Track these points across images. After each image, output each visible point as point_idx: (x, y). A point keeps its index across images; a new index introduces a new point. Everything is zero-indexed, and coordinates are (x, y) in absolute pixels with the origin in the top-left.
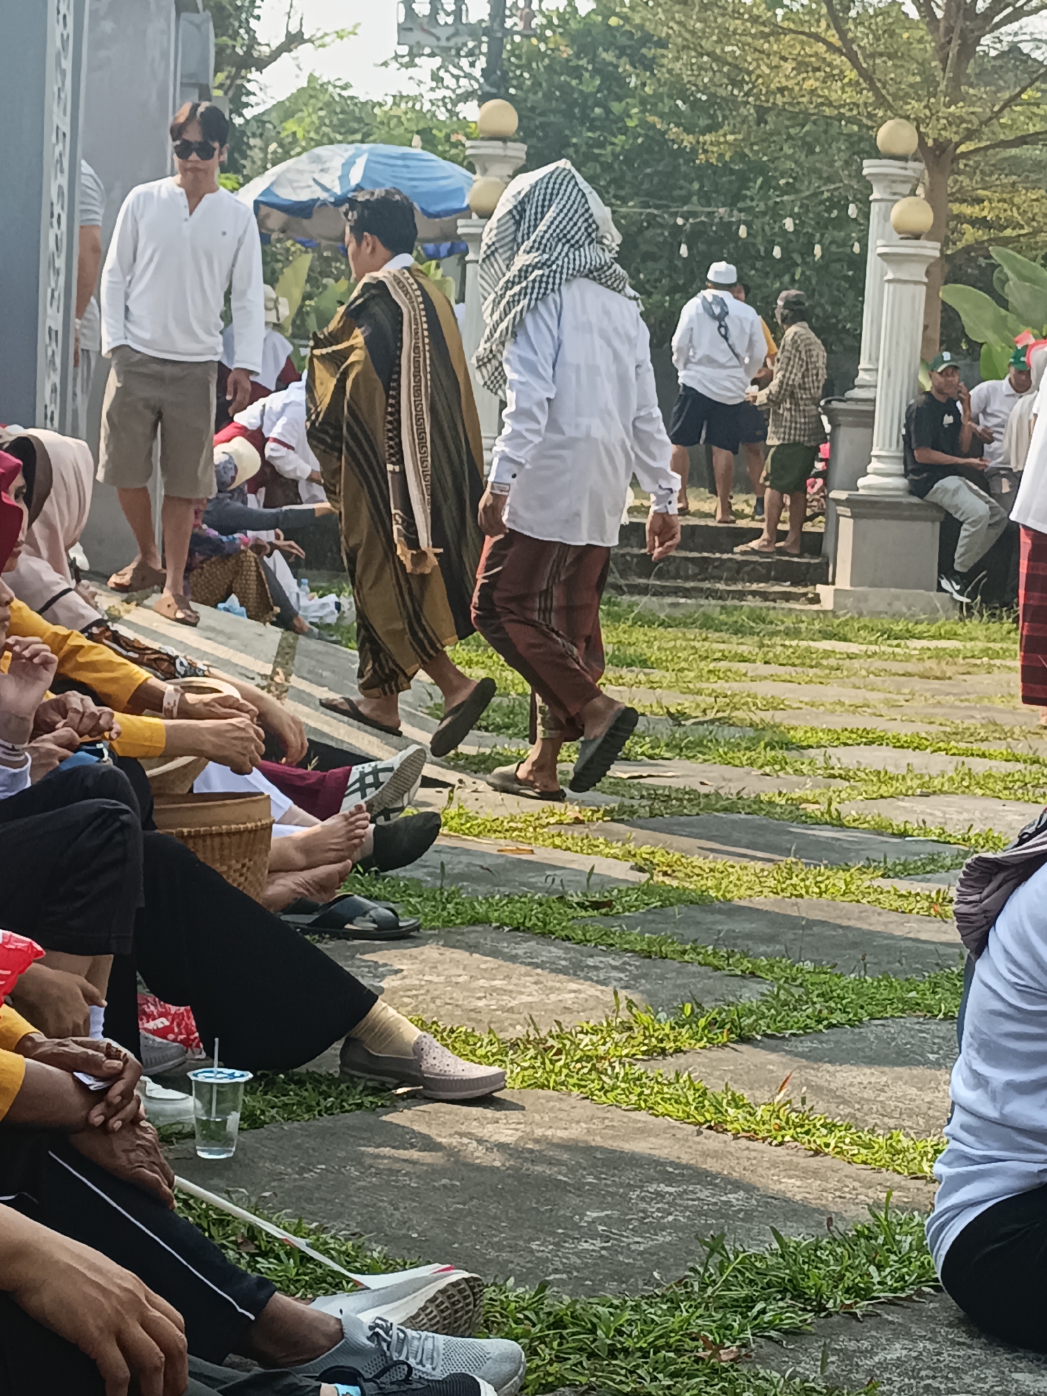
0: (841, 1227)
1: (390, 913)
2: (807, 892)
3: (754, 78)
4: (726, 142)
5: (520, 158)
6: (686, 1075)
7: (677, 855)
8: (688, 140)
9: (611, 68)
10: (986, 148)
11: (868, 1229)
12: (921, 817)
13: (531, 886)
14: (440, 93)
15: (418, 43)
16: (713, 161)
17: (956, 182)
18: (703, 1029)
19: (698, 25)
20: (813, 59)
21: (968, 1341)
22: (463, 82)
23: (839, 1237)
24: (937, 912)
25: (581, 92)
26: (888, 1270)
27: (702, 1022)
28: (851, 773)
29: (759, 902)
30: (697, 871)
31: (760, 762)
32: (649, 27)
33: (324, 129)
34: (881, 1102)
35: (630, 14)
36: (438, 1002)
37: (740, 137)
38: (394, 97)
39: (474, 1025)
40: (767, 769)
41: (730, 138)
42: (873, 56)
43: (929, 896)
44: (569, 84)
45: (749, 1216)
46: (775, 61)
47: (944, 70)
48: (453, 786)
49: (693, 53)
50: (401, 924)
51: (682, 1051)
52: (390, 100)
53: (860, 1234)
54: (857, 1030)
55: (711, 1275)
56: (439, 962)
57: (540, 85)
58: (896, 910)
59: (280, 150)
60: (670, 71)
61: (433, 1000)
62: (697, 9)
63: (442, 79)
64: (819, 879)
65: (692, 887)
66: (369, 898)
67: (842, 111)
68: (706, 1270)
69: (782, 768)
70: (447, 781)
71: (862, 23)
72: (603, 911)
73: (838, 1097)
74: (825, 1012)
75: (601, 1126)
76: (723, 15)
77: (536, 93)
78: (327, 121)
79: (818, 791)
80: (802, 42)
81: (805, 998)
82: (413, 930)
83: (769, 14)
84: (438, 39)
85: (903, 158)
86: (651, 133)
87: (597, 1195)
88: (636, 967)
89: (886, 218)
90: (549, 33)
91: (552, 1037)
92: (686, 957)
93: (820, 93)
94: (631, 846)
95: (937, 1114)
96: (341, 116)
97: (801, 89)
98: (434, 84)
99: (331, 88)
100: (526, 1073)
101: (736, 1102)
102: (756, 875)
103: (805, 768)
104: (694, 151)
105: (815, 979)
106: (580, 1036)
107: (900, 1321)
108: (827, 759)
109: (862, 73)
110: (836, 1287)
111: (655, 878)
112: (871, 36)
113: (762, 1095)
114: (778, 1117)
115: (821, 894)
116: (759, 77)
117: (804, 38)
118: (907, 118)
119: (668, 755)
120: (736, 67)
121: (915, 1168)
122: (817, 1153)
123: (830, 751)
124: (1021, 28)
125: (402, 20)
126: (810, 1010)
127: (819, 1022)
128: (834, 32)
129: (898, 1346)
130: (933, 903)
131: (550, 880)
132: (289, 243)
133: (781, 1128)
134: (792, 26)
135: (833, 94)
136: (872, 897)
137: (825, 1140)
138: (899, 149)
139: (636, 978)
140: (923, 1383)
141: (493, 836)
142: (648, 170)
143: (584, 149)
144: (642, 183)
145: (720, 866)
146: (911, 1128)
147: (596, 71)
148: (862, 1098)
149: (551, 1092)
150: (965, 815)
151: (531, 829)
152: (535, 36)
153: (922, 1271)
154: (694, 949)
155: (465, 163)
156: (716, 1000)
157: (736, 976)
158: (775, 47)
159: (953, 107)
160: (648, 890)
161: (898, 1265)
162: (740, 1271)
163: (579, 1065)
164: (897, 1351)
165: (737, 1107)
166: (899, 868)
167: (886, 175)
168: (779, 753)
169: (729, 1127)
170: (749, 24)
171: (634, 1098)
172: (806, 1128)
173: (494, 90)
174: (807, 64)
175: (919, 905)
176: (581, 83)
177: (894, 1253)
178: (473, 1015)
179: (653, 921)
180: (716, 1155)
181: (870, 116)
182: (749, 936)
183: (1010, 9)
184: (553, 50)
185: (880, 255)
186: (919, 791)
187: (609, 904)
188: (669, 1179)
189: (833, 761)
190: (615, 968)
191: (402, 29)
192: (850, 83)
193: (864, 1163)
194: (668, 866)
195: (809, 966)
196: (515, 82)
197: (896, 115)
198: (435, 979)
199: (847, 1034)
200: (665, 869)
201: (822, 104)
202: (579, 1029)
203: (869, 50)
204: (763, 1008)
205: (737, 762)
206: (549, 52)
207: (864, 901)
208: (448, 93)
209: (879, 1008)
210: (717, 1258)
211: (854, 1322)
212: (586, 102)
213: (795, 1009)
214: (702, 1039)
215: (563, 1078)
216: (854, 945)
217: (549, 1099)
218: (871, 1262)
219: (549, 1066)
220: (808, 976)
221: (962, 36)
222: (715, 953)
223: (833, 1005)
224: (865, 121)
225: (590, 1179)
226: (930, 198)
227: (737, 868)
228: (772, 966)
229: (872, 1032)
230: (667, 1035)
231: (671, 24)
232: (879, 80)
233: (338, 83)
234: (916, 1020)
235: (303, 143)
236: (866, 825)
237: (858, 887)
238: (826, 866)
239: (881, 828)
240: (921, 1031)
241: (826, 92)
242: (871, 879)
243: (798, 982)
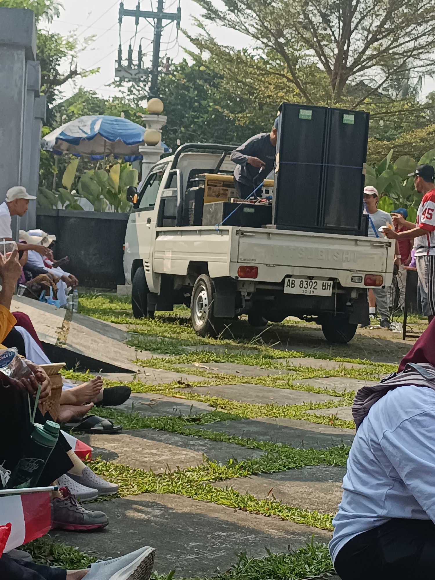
0: (294, 549)
1: (110, 424)
2: (279, 415)
3: (258, 91)
4: (247, 117)
5: (164, 122)
6: (230, 488)
7: (227, 400)
8: (232, 116)
9: (201, 88)
11: (305, 550)
12: (326, 386)
13: (168, 412)
14: (132, 97)
15: (123, 76)
16: (242, 124)
18: (238, 469)
19: (236, 70)
20: (282, 85)
22: (141, 92)
23: (293, 553)
24: (332, 424)
25: (189, 96)
26: (313, 566)
27: (237, 467)
28: (297, 368)
29: (260, 419)
30: (235, 407)
31: (260, 364)
32: (217, 70)
33: (85, 110)
34: (310, 499)
35: (208, 65)
36: (129, 459)
37: (253, 114)
38: (113, 98)
39: (143, 468)
40: (263, 367)
41: (248, 115)
42: (305, 83)
43: (329, 417)
44: (185, 93)
45: (256, 545)
46: (267, 85)
47: (334, 90)
48: (136, 372)
49: (234, 81)
50: (114, 427)
51: (228, 478)
52: (111, 99)
53: (301, 552)
54: (300, 470)
55: (241, 569)
56: (130, 442)
57: (173, 94)
58: (316, 423)
59: (67, 118)
60: (225, 88)
61: (127, 458)
62: (235, 63)
63: (132, 91)
64: (284, 410)
65: (233, 413)
66: (101, 417)
68: (239, 567)
69: (269, 366)
70: (134, 370)
71: (301, 71)
72: (197, 422)
73: (292, 497)
74: (287, 463)
75: (196, 508)
76: (246, 66)
77: (171, 97)
78: (86, 107)
79: (284, 375)
80: (277, 78)
81: (279, 457)
82: (119, 430)
83: (264, 66)
84: (132, 75)
86: (218, 114)
87: (194, 536)
88: (210, 445)
90: (175, 73)
91: (176, 473)
92: (231, 441)
93: (285, 98)
94: (208, 397)
95: (333, 504)
96: (92, 105)
97: (277, 96)
98: (129, 93)
99: (88, 94)
100: (165, 487)
101: (250, 499)
102: (259, 408)
103: (279, 366)
104: (234, 121)
105: (283, 450)
106: (187, 473)
108: (287, 363)
109: (301, 90)
110: (292, 573)
111: (218, 410)
112: (305, 76)
113: (262, 496)
114: (268, 505)
115: (285, 416)
116: (260, 91)
117: (278, 76)
119: (223, 361)
120: (251, 87)
121: (324, 526)
122: (283, 520)
123: (289, 359)
124: (364, 73)
125: (117, 67)
126: (281, 462)
127: (284, 467)
128: (290, 74)
130: (330, 420)
131: (175, 410)
132: (71, 155)
133: (269, 509)
134: (273, 71)
135: (290, 98)
136: (306, 417)
137: (287, 514)
139: (210, 449)
141: (152, 392)
142: (217, 128)
143: (191, 119)
144: (214, 133)
145: (244, 405)
146: (322, 509)
147: (195, 89)
148: (302, 497)
149: (175, 495)
150: (343, 385)
151: (167, 390)
152: (171, 74)
153: (326, 567)
154: (234, 438)
155: (142, 124)
156: (243, 458)
157: (251, 448)
158: (267, 80)
159: (337, 104)
160: (215, 414)
161: (317, 565)
162: (252, 567)
163: (186, 484)
165: (251, 501)
166: (317, 406)
168: (268, 360)
169: (248, 509)
170: (256, 70)
171: (209, 497)
172: (279, 509)
173: (154, 96)
174: (279, 86)
175: (325, 421)
176: (189, 93)
177: (315, 560)
178: (144, 464)
179: (217, 427)
180: (243, 520)
182: (256, 433)
183: (360, 66)
184: (178, 80)
186: (324, 376)
187: (199, 420)
188: (223, 530)
189: (290, 364)
190: (201, 445)
191: (117, 70)
192: (296, 95)
193: (303, 523)
194: (223, 404)
195: (280, 444)
196: (163, 92)
198: (128, 449)
199: (296, 472)
200: (222, 406)
201: (285, 102)
202: (186, 470)
203: (304, 81)
204: (262, 461)
205: (251, 364)
206: (176, 81)
207: (302, 419)
208: (135, 97)
209: (309, 462)
210: (243, 562)
212: (192, 100)
213: (275, 462)
214: (237, 474)
215: (180, 489)
216: (299, 436)
217: (174, 498)
218: (306, 563)
219: (174, 484)
220: (280, 449)
221: (341, 77)
222: (242, 440)
223: (290, 460)
225: (191, 530)
227: (251, 405)
228: (265, 444)
229: (306, 471)
230: (223, 472)
231: (225, 69)
232: (308, 93)
233: (91, 92)
234: (323, 466)
235: (77, 116)
236: (303, 389)
237: (300, 413)
238: (287, 405)
239: (309, 390)
240: (326, 471)
241: (287, 97)
242: (306, 410)
243: (276, 451)
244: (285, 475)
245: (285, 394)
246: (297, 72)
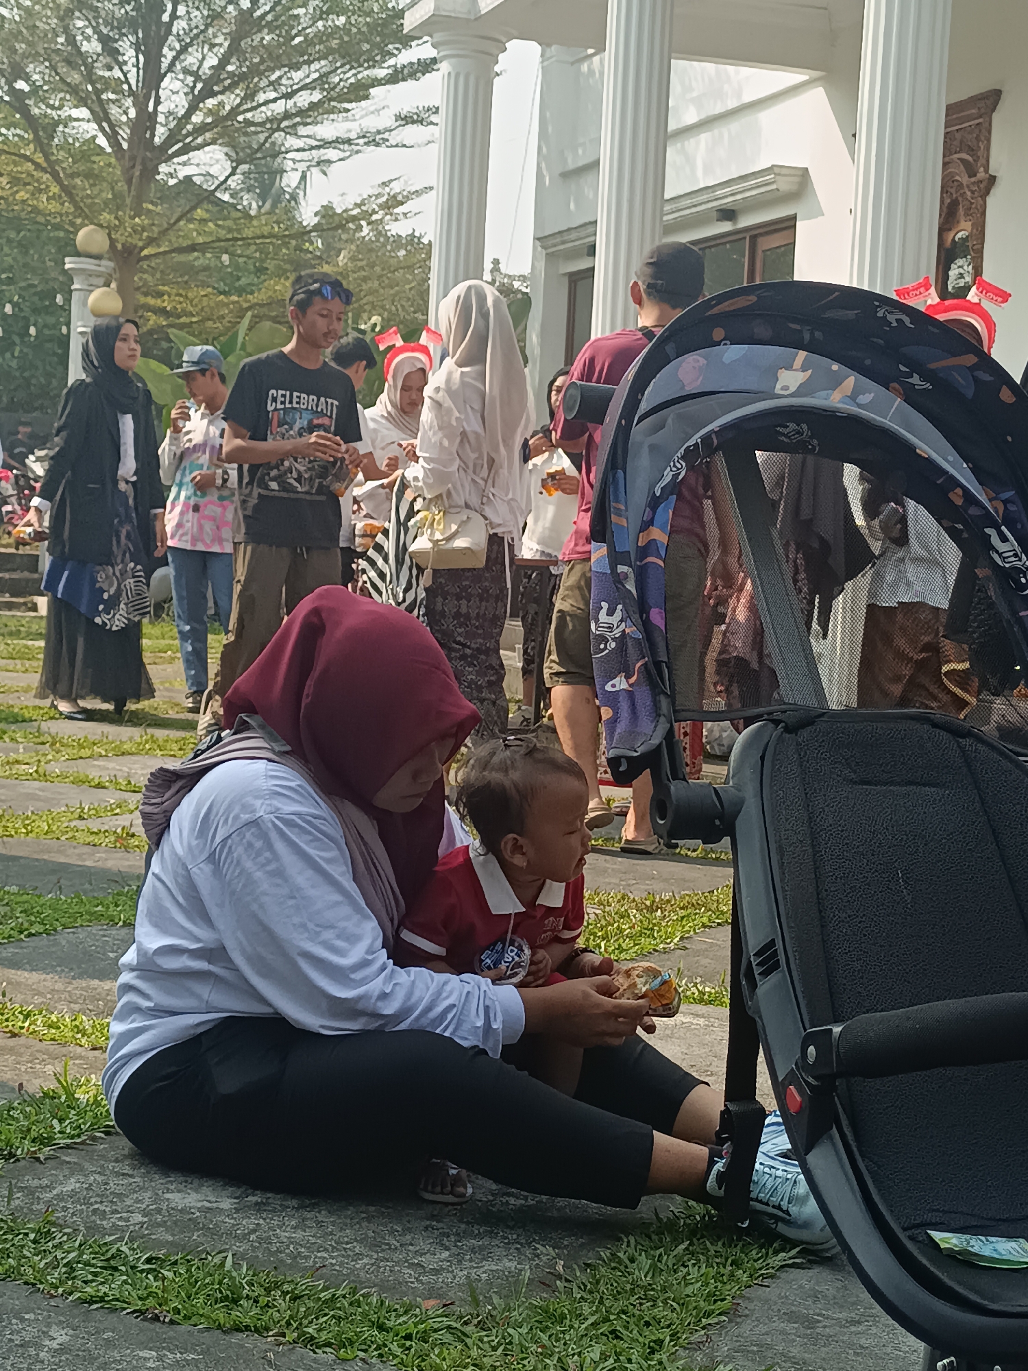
0: (31, 1091)
2: (16, 833)
10: (165, 253)
11: (53, 1091)
12: (113, 772)
17: (141, 279)
20: (24, 176)
21: (130, 1172)
23: (28, 1099)
24: (122, 844)
26: (68, 1122)
28: (57, 740)
34: (69, 992)
42: (73, 176)
43: (115, 832)
47: (129, 192)
53: (46, 1095)
54: (52, 938)
58: (89, 844)
64: (27, 822)
67: (48, 218)
73: (34, 989)
74: (26, 925)
79: (29, 754)
81: (9, 913)
85: (98, 257)
89: (85, 303)
93: (30, 203)
97: (14, 199)
103: (18, 736)
105: (19, 899)
107: (76, 1160)
109: (63, 188)
110: (25, 1139)
112: (70, 160)
115: (27, 834)
118: (101, 226)
122: (14, 1035)
123: (42, 723)
124: (189, 159)
126: (14, 924)
127: (21, 932)
128: (41, 155)
129: (72, 1180)
130: (119, 838)
134: (5, 148)
135: (40, 203)
136: (70, 834)
138: (94, 250)
140: (92, 1208)
153: (94, 1121)
159: (137, 220)
161: (76, 1118)
164: (72, 1185)
166: (93, 812)
167: (83, 270)
174: (18, 179)
175: (107, 840)
177: (74, 1108)
181: (72, 224)
183: (180, 144)
185: (81, 333)
186: (111, 753)
189: (44, 731)
192: (53, 198)
193: (54, 1041)
195: (14, 889)
197: (92, 223)
199: (44, 941)
201: (31, 212)
203: (69, 171)
207: (63, 838)
209: (72, 920)
211: (37, 1164)
213: (1, 924)
216: (54, 872)
218: (55, 1116)
220: (12, 897)
221: (143, 163)
223: (33, 919)
224: (67, 227)
226: (121, 291)
229: (64, 939)
232: (78, 195)
234: (100, 927)
236: (67, 780)
237: (58, 827)
238: (33, 813)
239: (80, 782)
240: (104, 936)
241: (35, 202)
242: (70, 821)
243: (6, 901)
244: (22, 948)
245: (30, 791)
246: (55, 152)
